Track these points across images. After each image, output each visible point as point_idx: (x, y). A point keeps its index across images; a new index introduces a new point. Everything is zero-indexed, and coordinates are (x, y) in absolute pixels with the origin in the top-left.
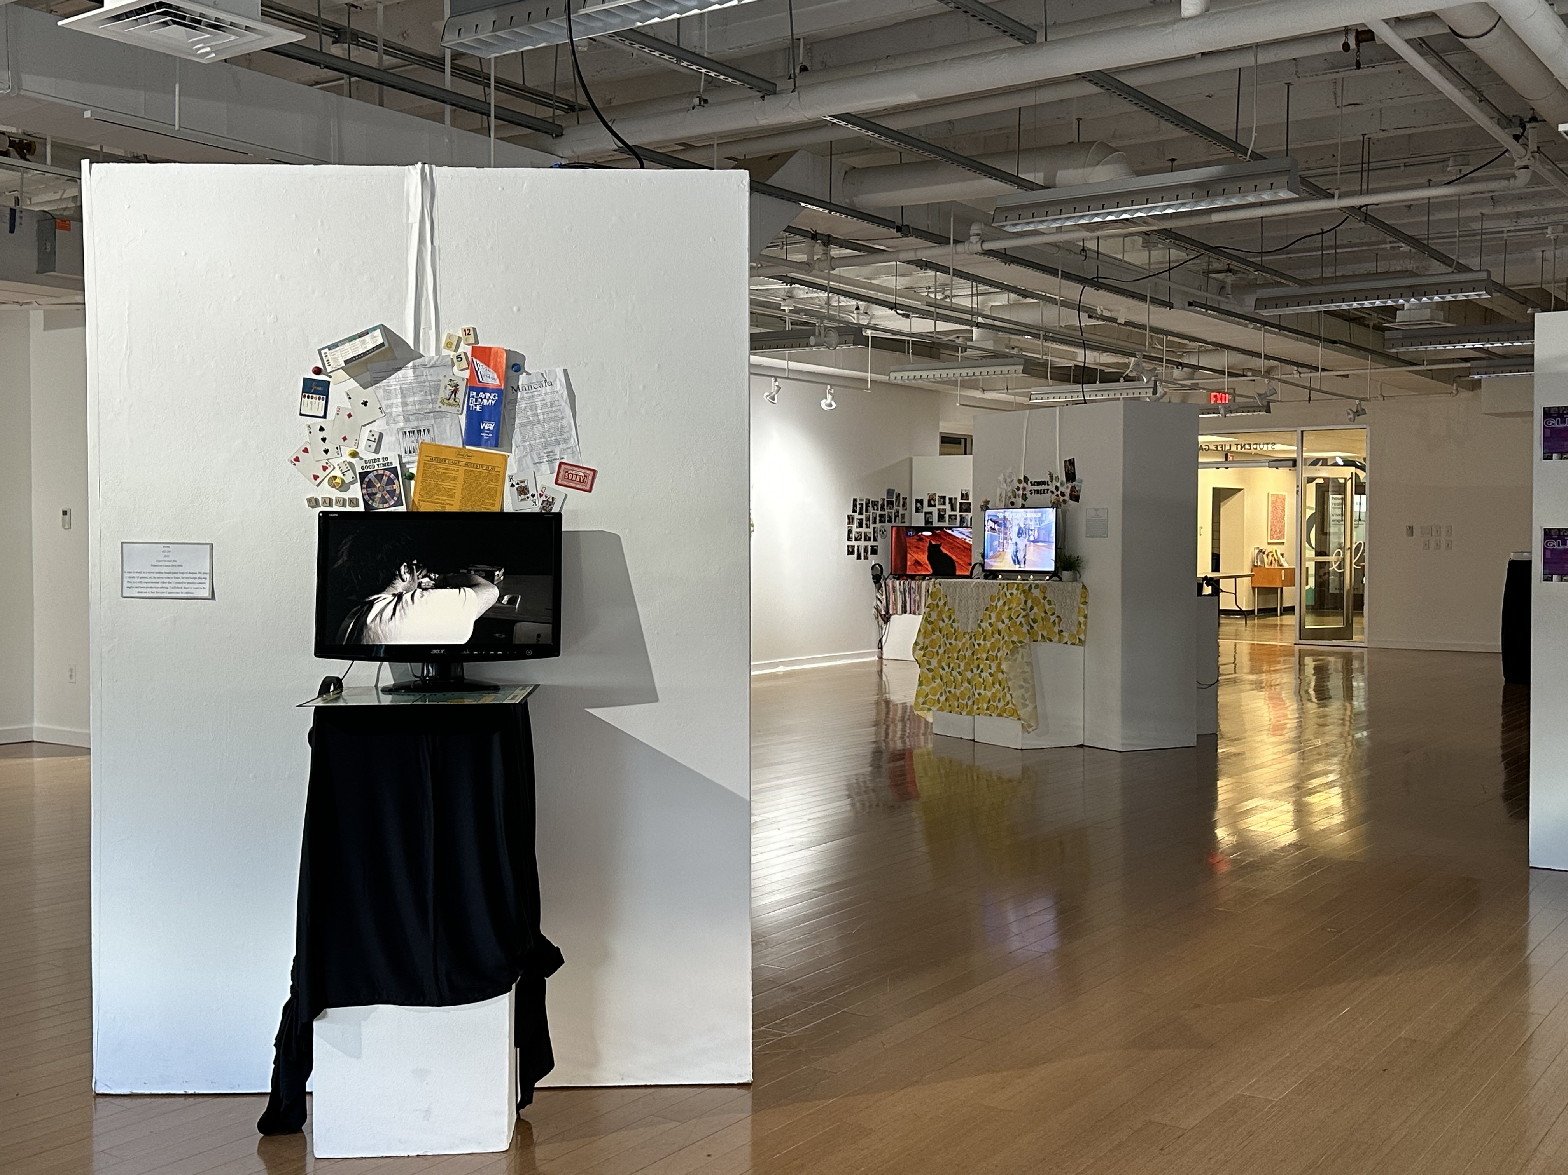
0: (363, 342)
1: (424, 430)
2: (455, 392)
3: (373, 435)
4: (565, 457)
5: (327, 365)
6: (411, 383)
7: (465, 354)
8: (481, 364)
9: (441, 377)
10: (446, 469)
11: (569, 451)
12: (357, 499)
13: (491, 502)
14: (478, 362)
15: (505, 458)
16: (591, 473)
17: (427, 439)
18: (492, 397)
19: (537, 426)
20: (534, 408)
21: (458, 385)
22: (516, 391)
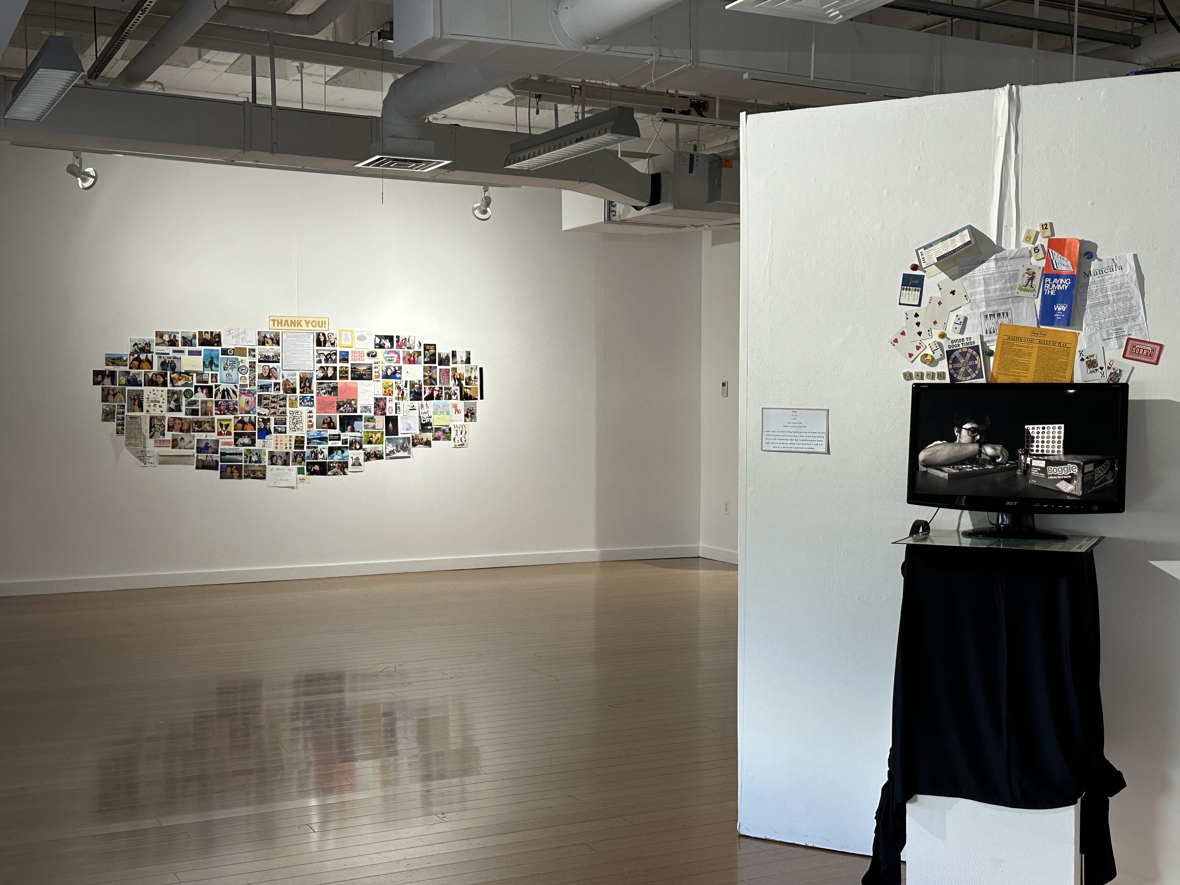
0: (953, 241)
1: (1003, 313)
2: (1032, 279)
3: (959, 319)
4: (1133, 333)
5: (922, 262)
6: (993, 274)
7: (1042, 246)
8: (1056, 254)
9: (1020, 267)
10: (1022, 346)
11: (1137, 328)
12: (944, 373)
13: (1062, 374)
14: (1053, 252)
15: (1076, 336)
16: (1158, 347)
17: (1005, 320)
18: (1065, 282)
19: (1106, 306)
20: (1103, 290)
21: (1035, 273)
22: (1088, 276)
